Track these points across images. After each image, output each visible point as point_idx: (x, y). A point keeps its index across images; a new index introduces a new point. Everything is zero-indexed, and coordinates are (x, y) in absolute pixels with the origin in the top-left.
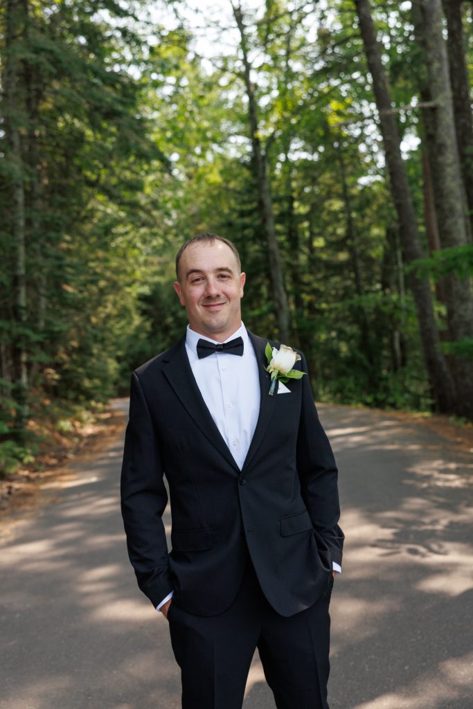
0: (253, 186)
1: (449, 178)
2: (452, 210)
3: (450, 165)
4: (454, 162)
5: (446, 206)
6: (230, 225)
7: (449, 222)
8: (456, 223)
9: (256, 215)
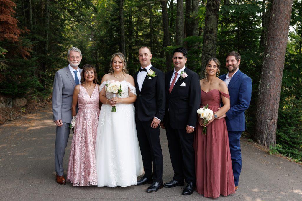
0: (117, 9)
1: (180, 23)
2: (179, 33)
3: (180, 19)
4: (182, 18)
5: (178, 32)
6: (107, 22)
7: (178, 37)
8: (180, 38)
9: (117, 21)
